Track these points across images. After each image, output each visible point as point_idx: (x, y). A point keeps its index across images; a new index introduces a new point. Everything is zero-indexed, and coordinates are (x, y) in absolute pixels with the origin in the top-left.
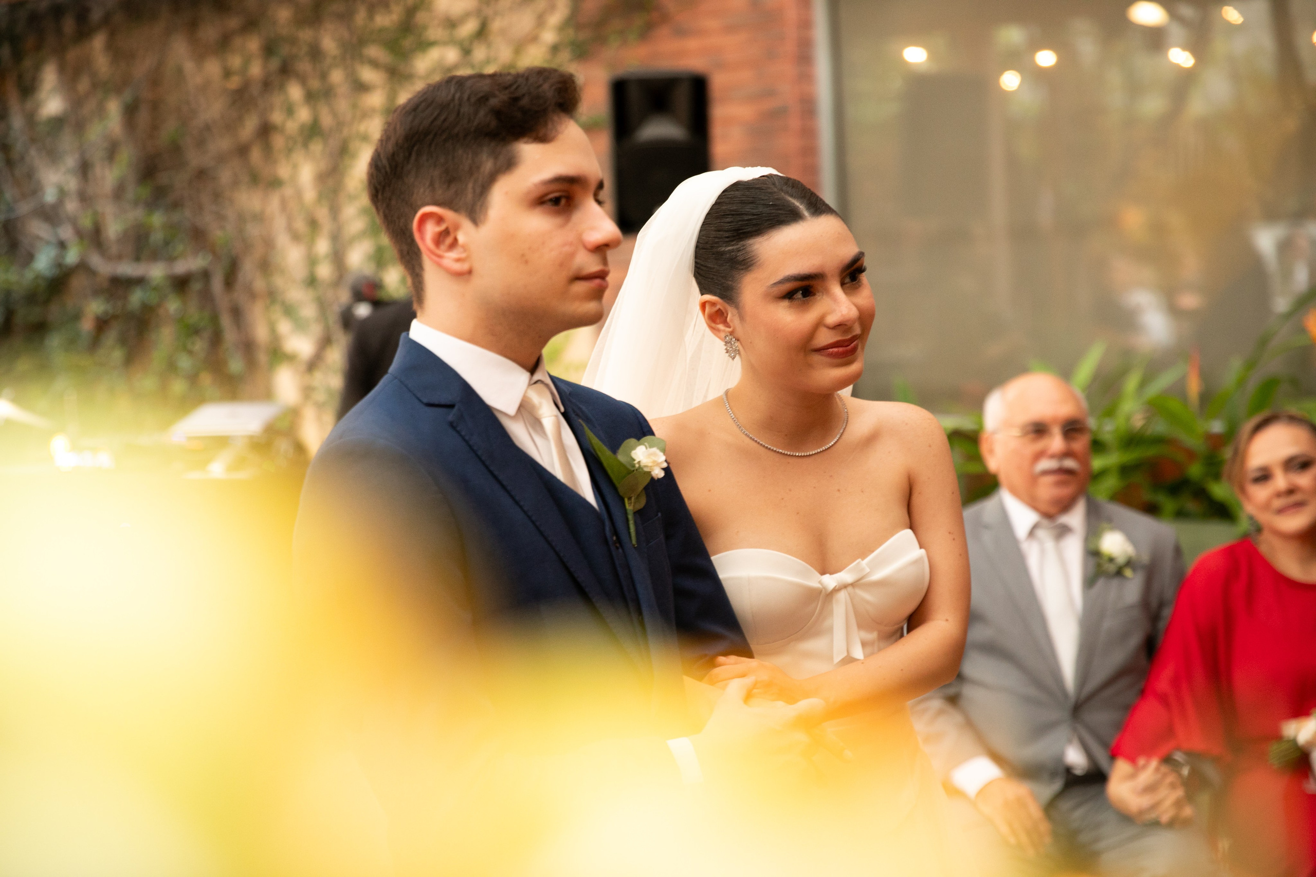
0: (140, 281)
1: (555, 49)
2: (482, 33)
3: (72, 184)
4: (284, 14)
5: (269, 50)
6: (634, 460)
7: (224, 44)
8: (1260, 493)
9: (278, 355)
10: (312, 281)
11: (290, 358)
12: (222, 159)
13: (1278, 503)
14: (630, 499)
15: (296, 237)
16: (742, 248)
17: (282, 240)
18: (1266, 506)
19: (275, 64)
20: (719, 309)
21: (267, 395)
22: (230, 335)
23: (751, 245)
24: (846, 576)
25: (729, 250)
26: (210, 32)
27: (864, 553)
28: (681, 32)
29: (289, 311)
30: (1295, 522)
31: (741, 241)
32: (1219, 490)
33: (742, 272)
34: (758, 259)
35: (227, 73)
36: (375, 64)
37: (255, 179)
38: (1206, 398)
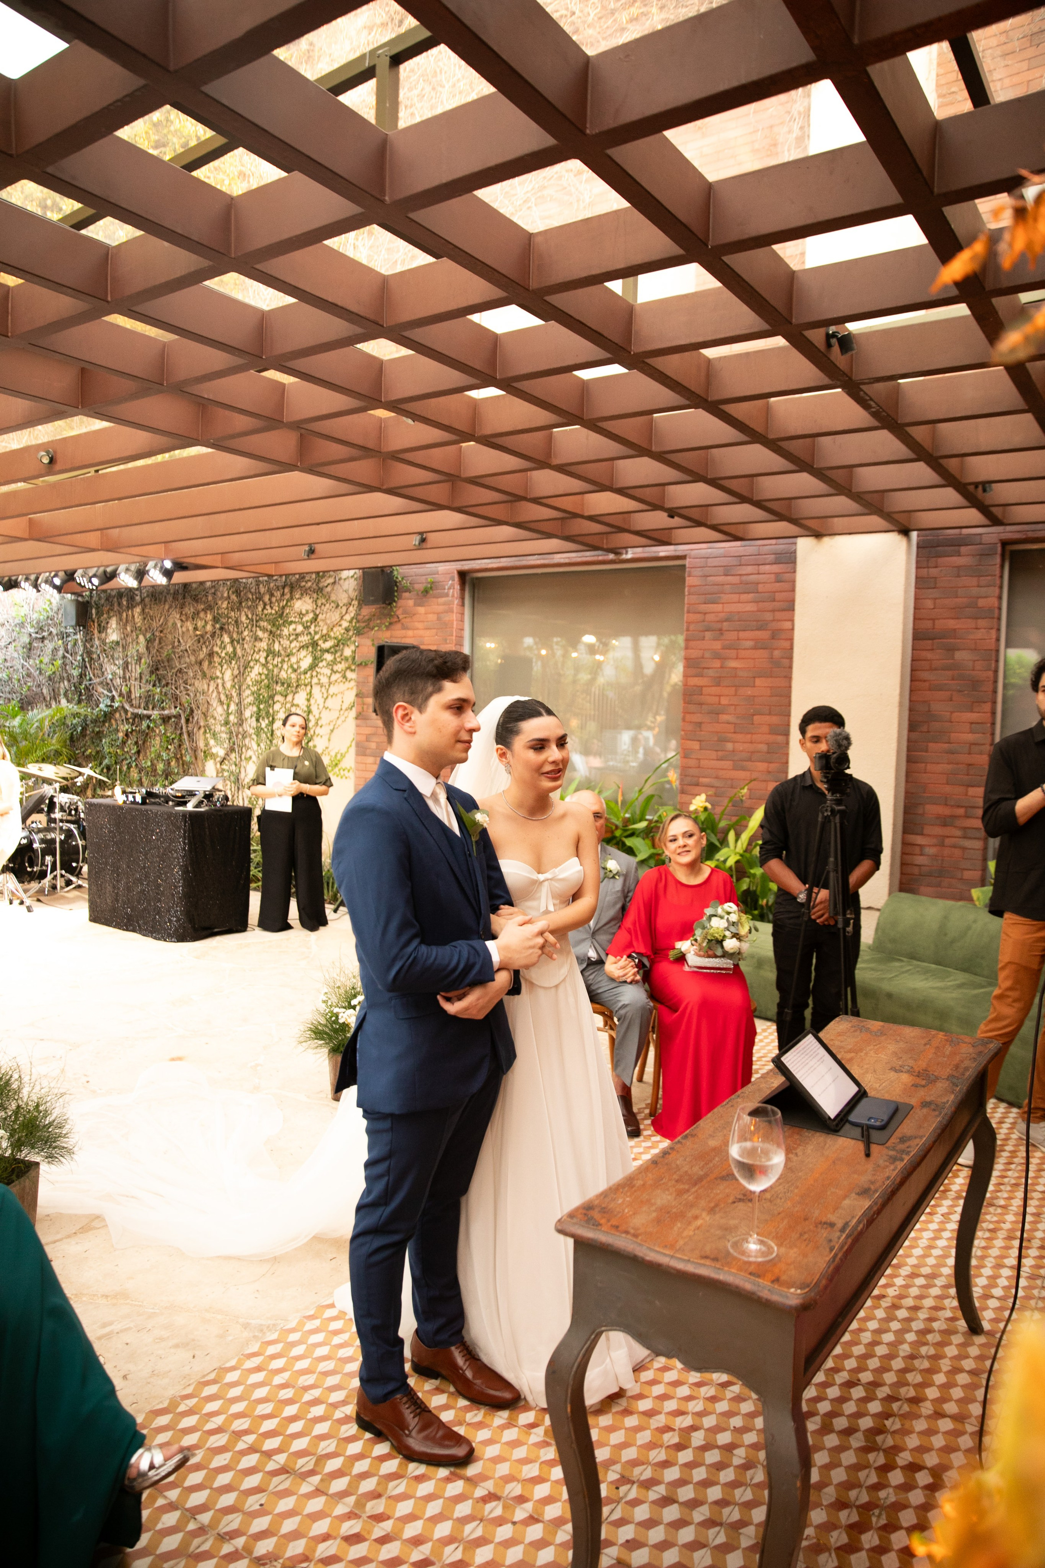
0: (149, 717)
1: (347, 630)
2: (315, 619)
3: (120, 672)
4: (225, 605)
5: (215, 620)
7: (196, 614)
8: (672, 846)
9: (208, 754)
10: (227, 723)
11: (213, 756)
12: (190, 665)
13: (679, 851)
15: (222, 703)
16: (517, 725)
17: (215, 703)
18: (675, 852)
19: (218, 626)
20: (504, 752)
21: (203, 773)
22: (187, 744)
23: (521, 724)
24: (548, 875)
26: (189, 610)
27: (557, 864)
28: (404, 628)
29: (214, 735)
30: (687, 859)
31: (517, 722)
32: (629, 842)
33: (515, 736)
34: (522, 731)
35: (196, 629)
36: (264, 630)
37: (204, 675)
38: (624, 802)
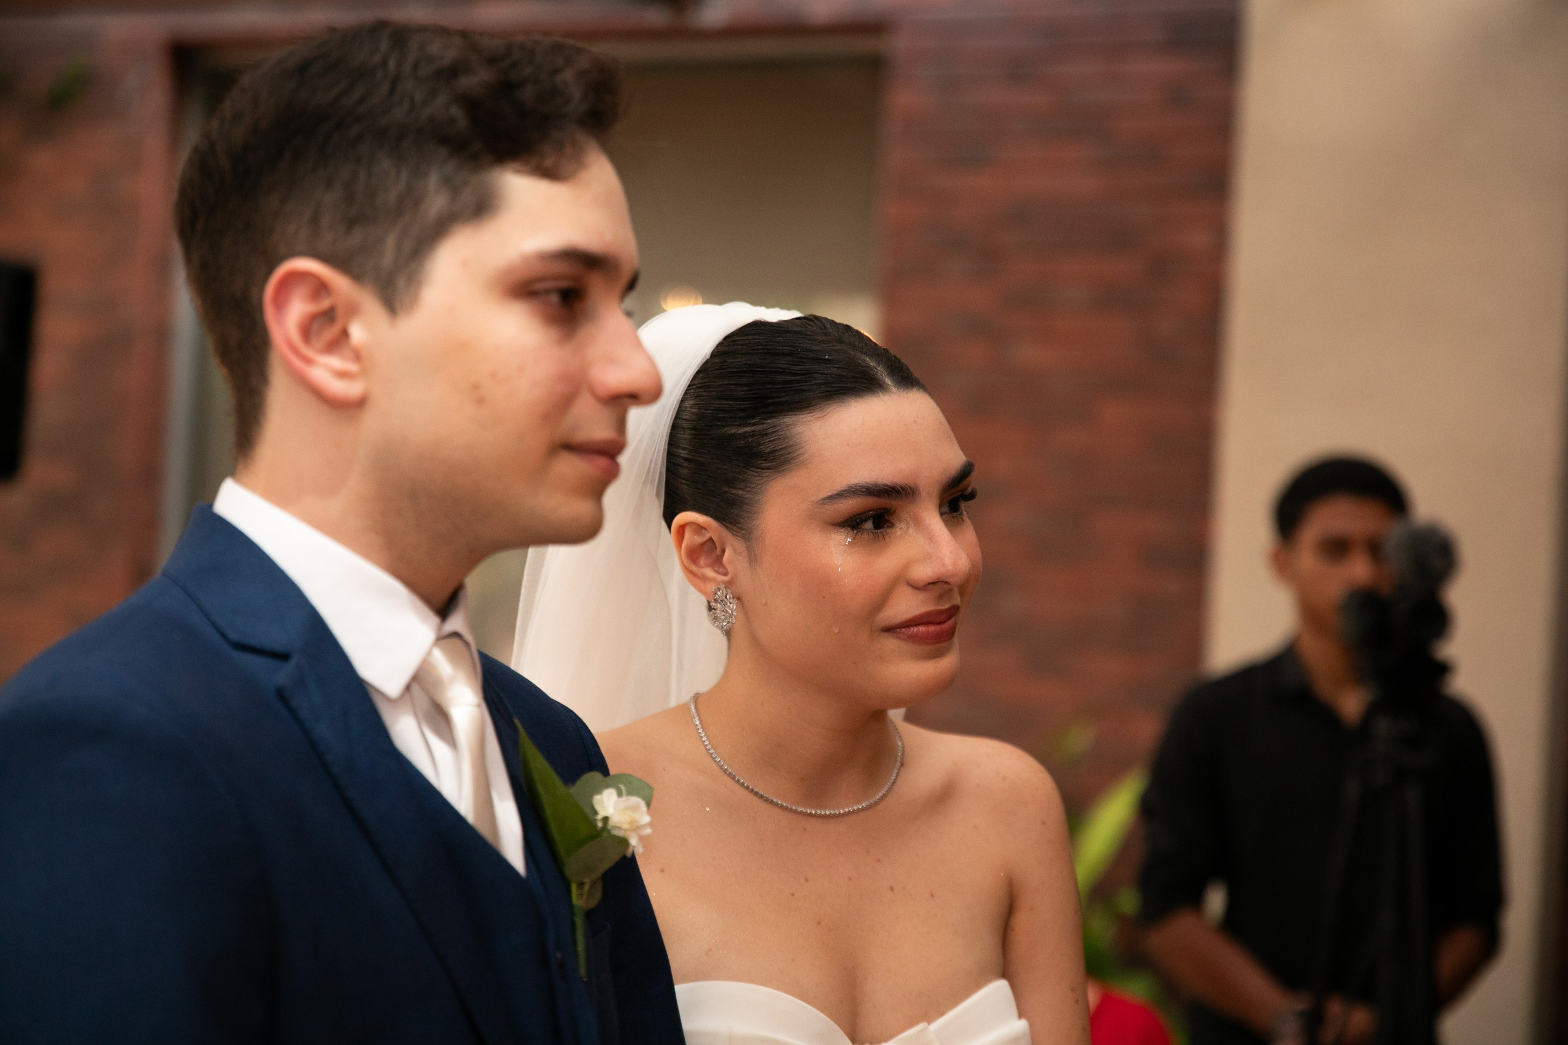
6: (596, 813)
14: (581, 885)
16: (771, 430)
20: (711, 539)
23: (787, 426)
25: (746, 432)
31: (769, 418)
33: (768, 473)
34: (801, 451)
